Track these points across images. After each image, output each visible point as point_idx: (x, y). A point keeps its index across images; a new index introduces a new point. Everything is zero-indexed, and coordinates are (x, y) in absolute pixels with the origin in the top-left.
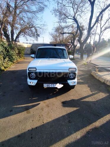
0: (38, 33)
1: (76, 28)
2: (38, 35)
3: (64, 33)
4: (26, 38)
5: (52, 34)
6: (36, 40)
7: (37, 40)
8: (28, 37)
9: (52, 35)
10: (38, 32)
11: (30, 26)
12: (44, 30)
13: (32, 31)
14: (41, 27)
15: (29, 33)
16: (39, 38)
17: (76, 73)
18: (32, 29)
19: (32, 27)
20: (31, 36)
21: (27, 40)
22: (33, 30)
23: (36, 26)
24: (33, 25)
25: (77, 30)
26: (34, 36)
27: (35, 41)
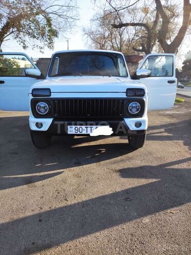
0: (54, 28)
1: (155, 12)
2: (54, 33)
3: (121, 25)
4: (23, 42)
5: (92, 33)
6: (49, 47)
7: (51, 45)
8: (27, 38)
9: (90, 33)
10: (53, 26)
11: (32, 9)
12: (70, 20)
13: (38, 23)
14: (60, 12)
15: (30, 27)
16: (55, 39)
17: (145, 99)
18: (37, 16)
19: (37, 14)
20: (34, 37)
21: (24, 47)
22: (39, 20)
23: (48, 11)
24: (39, 8)
25: (157, 17)
26: (43, 35)
27: (46, 48)
